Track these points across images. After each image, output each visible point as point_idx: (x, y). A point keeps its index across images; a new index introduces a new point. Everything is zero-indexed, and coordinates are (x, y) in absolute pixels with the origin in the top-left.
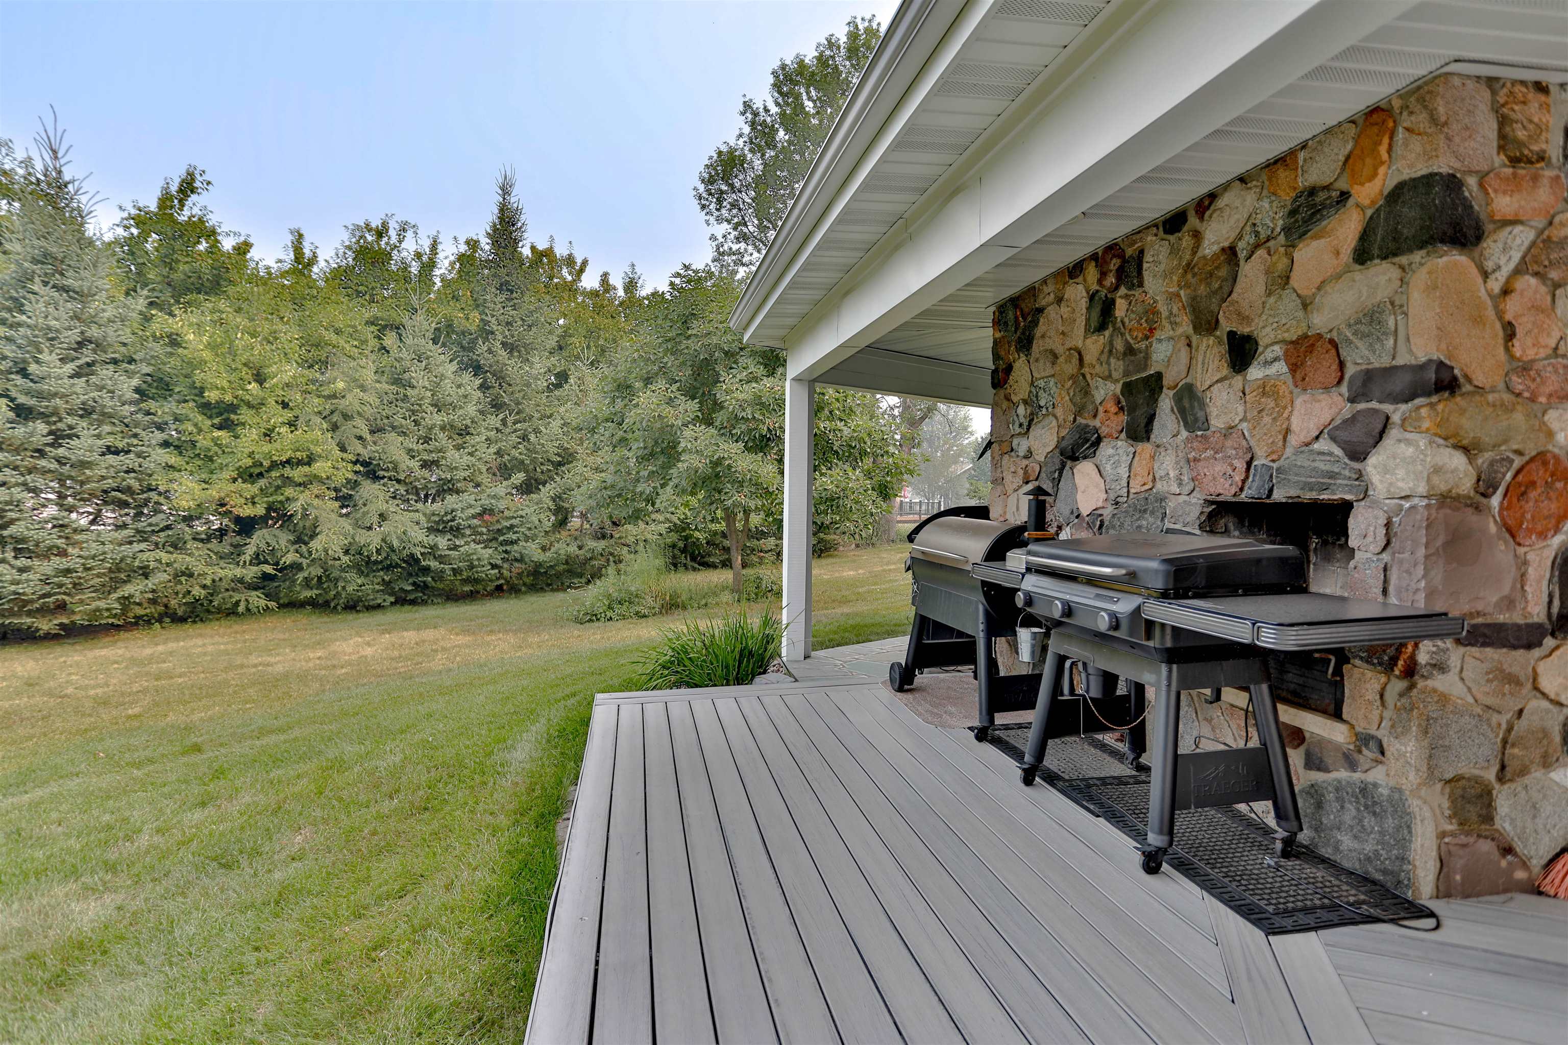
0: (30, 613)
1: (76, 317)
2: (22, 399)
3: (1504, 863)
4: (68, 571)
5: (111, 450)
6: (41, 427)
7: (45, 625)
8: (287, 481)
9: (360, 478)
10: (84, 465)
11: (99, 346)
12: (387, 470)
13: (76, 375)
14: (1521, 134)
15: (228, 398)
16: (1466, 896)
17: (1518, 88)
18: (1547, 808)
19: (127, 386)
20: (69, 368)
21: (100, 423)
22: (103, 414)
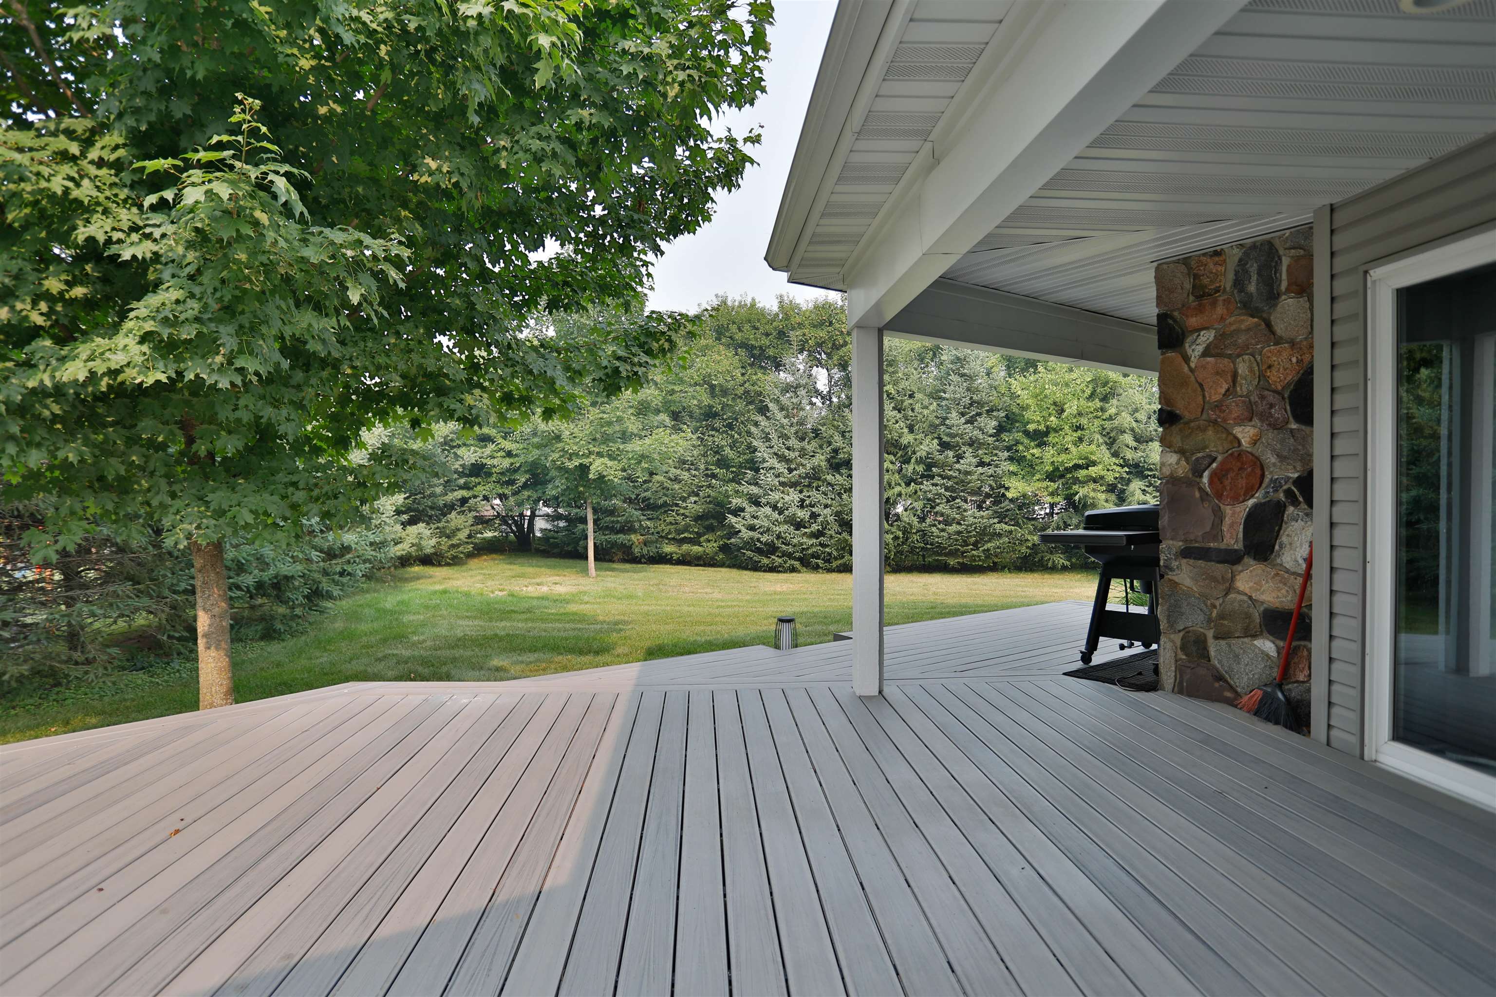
0: (946, 555)
1: (968, 389)
2: (946, 439)
3: (1217, 685)
4: (961, 532)
5: (981, 464)
6: (951, 454)
7: (952, 562)
8: (1076, 481)
9: (1131, 476)
10: (967, 473)
11: (980, 404)
12: (1151, 470)
13: (967, 422)
14: (1206, 281)
15: (1042, 427)
16: (1190, 695)
17: (1203, 259)
18: (1245, 660)
19: (991, 425)
20: (963, 420)
21: (979, 448)
22: (980, 444)
